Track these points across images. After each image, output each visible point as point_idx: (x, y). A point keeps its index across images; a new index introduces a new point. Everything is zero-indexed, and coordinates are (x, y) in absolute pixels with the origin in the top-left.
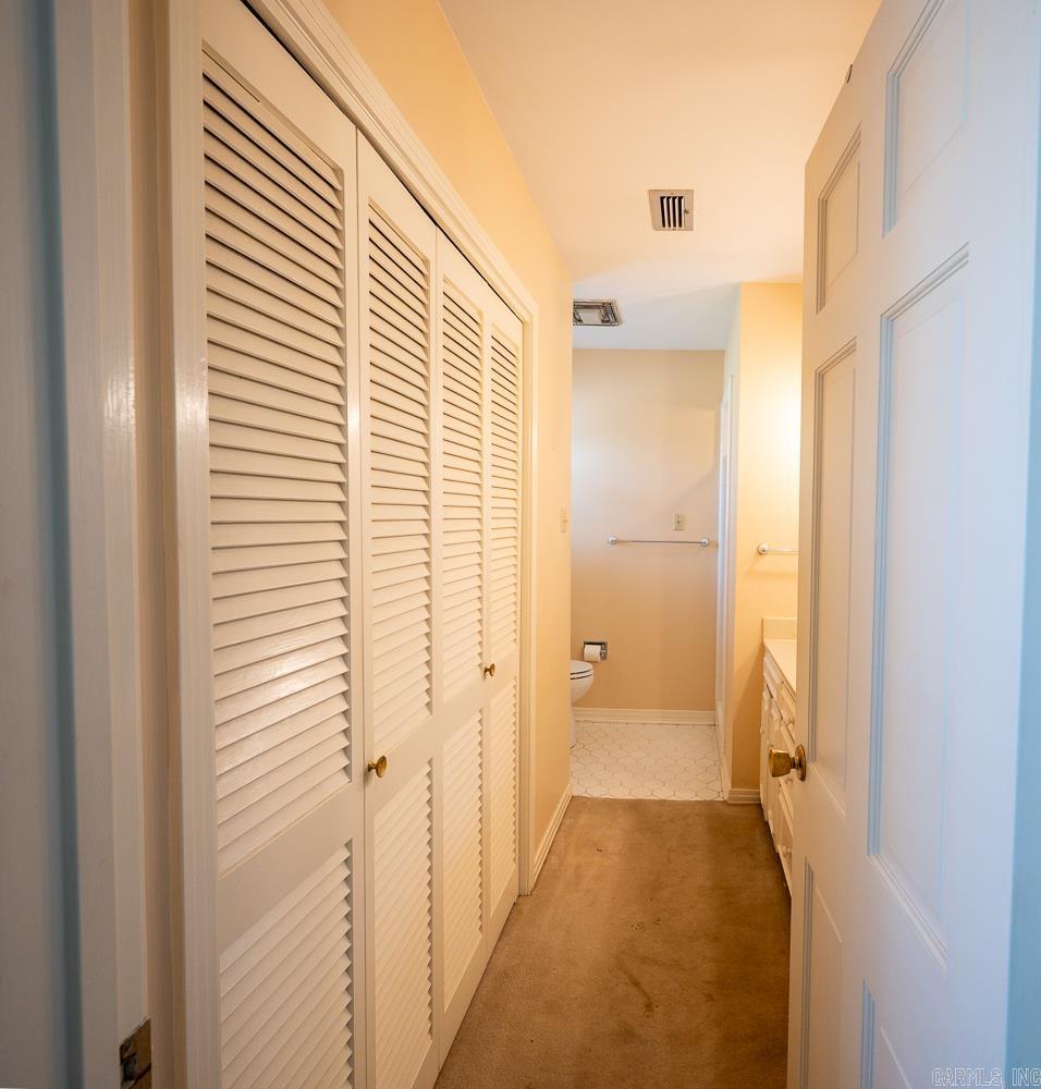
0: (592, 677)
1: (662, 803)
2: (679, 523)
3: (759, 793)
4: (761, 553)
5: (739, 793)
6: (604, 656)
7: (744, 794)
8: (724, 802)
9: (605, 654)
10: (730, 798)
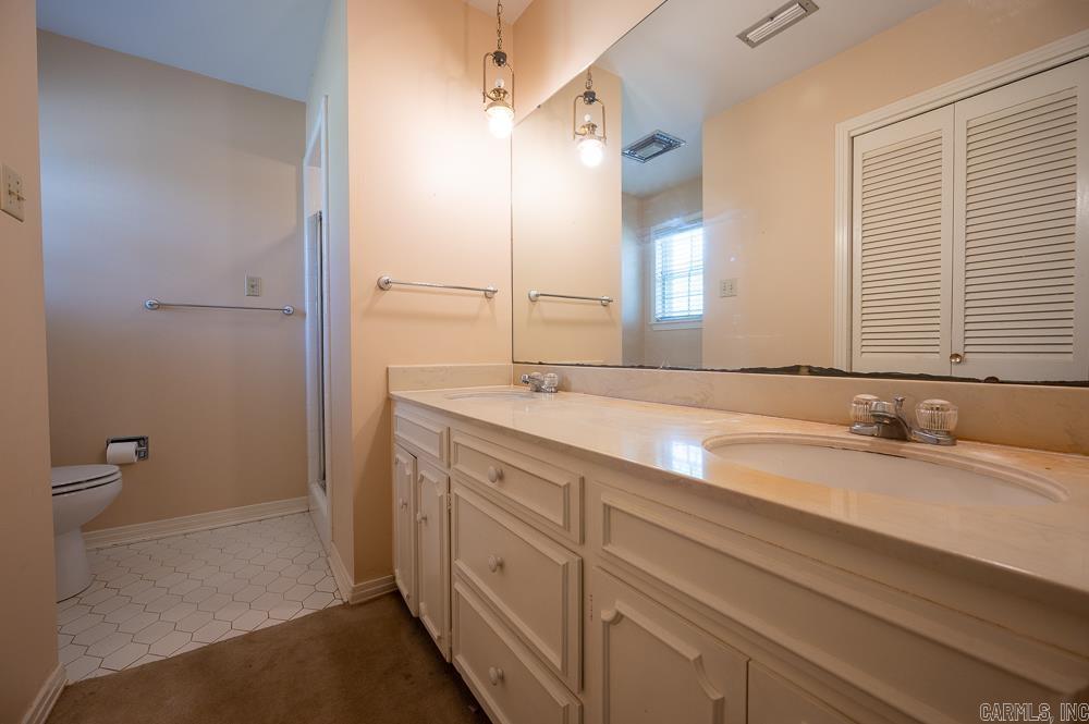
0: (119, 483)
1: (250, 638)
2: (254, 287)
3: (394, 578)
4: (383, 286)
5: (367, 587)
6: (142, 455)
7: (374, 585)
8: (345, 605)
9: (146, 452)
10: (353, 599)
